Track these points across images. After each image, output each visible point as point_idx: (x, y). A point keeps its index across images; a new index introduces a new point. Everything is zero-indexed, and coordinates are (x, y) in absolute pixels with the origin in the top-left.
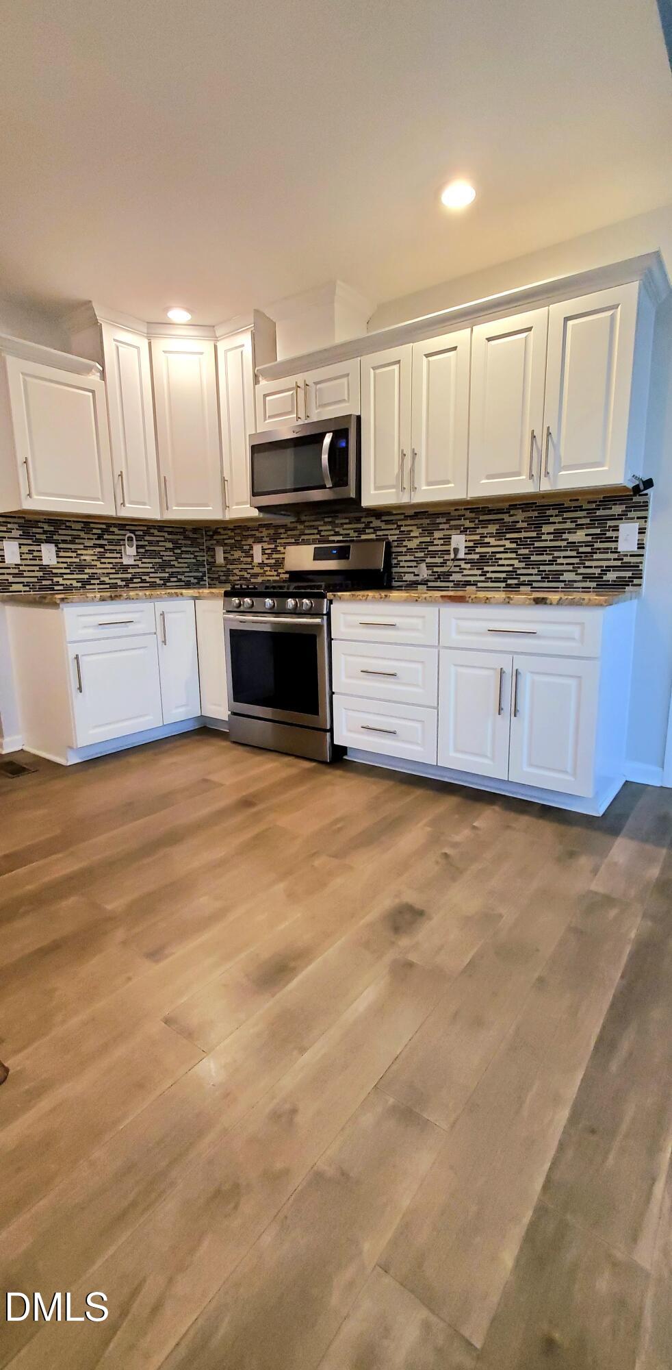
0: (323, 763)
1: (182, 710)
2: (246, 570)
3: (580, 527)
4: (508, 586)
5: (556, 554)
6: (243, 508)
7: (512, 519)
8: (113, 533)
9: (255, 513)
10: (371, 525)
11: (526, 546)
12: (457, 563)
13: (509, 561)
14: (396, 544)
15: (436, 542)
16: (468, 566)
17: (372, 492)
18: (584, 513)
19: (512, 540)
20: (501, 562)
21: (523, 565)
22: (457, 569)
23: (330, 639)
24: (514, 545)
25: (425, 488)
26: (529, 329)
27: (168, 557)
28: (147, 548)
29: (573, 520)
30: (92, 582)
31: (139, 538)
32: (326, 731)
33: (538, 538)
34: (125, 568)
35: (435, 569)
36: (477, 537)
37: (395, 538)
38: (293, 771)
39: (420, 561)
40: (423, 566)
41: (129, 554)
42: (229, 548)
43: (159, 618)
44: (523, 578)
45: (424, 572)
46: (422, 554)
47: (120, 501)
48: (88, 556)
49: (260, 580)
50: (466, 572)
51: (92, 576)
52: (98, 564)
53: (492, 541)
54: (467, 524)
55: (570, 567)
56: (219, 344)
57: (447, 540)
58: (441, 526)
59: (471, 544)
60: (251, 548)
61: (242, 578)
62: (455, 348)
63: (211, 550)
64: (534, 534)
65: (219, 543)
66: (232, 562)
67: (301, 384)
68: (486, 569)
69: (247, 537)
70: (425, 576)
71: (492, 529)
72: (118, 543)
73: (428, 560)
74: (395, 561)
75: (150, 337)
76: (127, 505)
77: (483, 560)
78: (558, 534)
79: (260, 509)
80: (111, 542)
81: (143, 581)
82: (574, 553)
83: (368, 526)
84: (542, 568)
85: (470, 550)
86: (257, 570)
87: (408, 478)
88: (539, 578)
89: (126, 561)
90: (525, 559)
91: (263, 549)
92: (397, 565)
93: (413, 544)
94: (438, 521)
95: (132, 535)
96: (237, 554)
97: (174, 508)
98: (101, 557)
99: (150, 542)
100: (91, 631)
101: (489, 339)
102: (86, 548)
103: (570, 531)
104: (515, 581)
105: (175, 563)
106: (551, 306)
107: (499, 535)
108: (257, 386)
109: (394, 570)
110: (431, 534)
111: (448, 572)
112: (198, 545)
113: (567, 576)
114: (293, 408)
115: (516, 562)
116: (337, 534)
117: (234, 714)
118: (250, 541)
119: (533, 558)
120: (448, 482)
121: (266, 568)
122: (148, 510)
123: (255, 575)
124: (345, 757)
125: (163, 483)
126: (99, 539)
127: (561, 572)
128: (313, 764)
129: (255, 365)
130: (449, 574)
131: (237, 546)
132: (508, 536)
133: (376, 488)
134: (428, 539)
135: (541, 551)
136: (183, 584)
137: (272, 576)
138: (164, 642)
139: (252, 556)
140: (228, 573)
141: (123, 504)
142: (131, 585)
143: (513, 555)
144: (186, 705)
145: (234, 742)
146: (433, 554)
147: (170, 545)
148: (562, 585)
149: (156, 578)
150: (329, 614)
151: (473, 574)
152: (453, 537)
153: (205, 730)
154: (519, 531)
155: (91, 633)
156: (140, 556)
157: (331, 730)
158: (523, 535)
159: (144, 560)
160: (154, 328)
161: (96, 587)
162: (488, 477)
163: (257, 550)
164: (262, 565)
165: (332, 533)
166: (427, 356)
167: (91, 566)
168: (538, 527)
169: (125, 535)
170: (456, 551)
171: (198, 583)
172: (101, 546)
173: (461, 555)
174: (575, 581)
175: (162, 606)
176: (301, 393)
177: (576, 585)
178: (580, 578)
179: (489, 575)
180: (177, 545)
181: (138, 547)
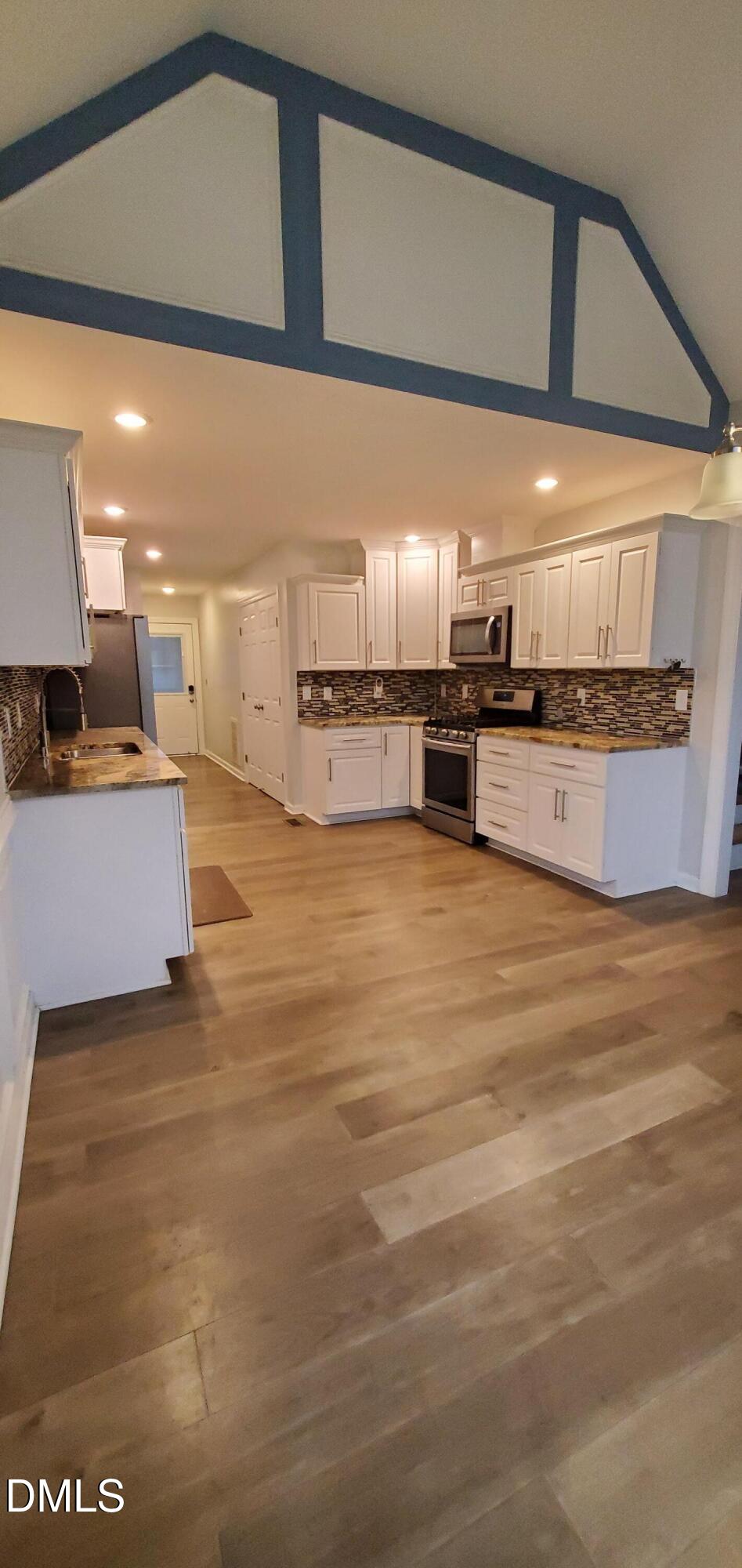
0: (468, 844)
1: (396, 800)
2: (458, 702)
3: (654, 689)
4: (610, 729)
5: (639, 708)
6: (446, 664)
7: (613, 680)
8: (368, 678)
9: (453, 666)
10: (532, 677)
11: (622, 701)
12: (581, 709)
13: (611, 711)
14: (545, 692)
15: (569, 693)
16: (587, 712)
17: (517, 658)
18: (655, 680)
19: (614, 696)
20: (607, 711)
21: (619, 715)
22: (580, 714)
23: (476, 760)
24: (614, 700)
25: (545, 658)
26: (602, 557)
27: (407, 691)
28: (392, 686)
29: (650, 684)
30: (353, 710)
31: (385, 680)
32: (470, 822)
33: (628, 695)
34: (374, 701)
35: (568, 713)
36: (593, 692)
37: (545, 687)
38: (446, 846)
39: (559, 706)
40: (561, 709)
41: (378, 691)
42: (448, 686)
43: (383, 737)
44: (619, 725)
45: (561, 715)
46: (560, 701)
47: (369, 660)
48: (351, 693)
49: (465, 711)
50: (586, 717)
51: (353, 707)
52: (357, 699)
53: (601, 695)
54: (588, 681)
55: (647, 719)
56: (440, 549)
57: (575, 691)
58: (572, 682)
59: (589, 696)
60: (462, 687)
61: (456, 708)
62: (562, 566)
63: (439, 686)
64: (626, 692)
65: (444, 682)
66: (453, 696)
67: (481, 581)
68: (598, 715)
69: (459, 679)
70: (562, 718)
71: (602, 686)
72: (372, 684)
73: (564, 706)
74: (544, 705)
75: (397, 551)
76: (374, 662)
77: (596, 709)
78: (641, 693)
79: (458, 664)
80: (366, 684)
81: (387, 709)
82: (649, 709)
83: (529, 678)
84: (631, 718)
85: (589, 701)
86: (464, 704)
87: (534, 653)
88: (628, 725)
89: (376, 696)
90: (621, 710)
91: (469, 689)
92: (545, 708)
93: (555, 693)
94: (571, 677)
95: (381, 679)
96: (454, 691)
97: (406, 662)
98: (359, 694)
99: (394, 683)
100: (339, 744)
101: (581, 562)
102: (350, 688)
103: (648, 692)
104: (615, 727)
105: (411, 696)
106: (614, 543)
107: (606, 691)
108: (459, 580)
109: (544, 711)
110: (566, 687)
111: (574, 715)
112: (430, 682)
113: (645, 726)
114: (475, 597)
115: (614, 712)
116: (511, 681)
117: (427, 806)
118: (461, 682)
119: (626, 710)
120: (556, 656)
121: (470, 703)
122: (387, 664)
123: (464, 707)
124: (487, 844)
125: (399, 645)
126: (359, 682)
127: (641, 723)
128: (461, 844)
129: (459, 566)
130: (574, 717)
131: (453, 685)
132: (612, 692)
133: (520, 656)
134: (563, 690)
135: (630, 705)
136: (416, 711)
137: (473, 709)
138: (386, 753)
139: (461, 693)
140: (448, 704)
141: (371, 662)
142: (378, 712)
143: (614, 707)
144: (399, 797)
145: (426, 827)
146: (567, 702)
147: (408, 684)
148: (642, 732)
149: (396, 708)
150: (475, 743)
151: (588, 718)
152: (579, 690)
153: (411, 816)
154: (617, 689)
155: (339, 745)
156: (386, 692)
157: (474, 822)
158: (621, 692)
159: (389, 695)
160: (399, 546)
161: (355, 713)
162: (580, 655)
163: (465, 688)
164: (467, 700)
165: (508, 680)
166: (549, 569)
167: (353, 700)
168: (629, 687)
169: (375, 678)
170: (579, 701)
171: (428, 710)
172: (361, 687)
173: (583, 704)
174: (650, 730)
175: (386, 729)
176: (481, 585)
177: (651, 733)
178: (653, 727)
179: (599, 720)
180: (413, 683)
181: (384, 686)
